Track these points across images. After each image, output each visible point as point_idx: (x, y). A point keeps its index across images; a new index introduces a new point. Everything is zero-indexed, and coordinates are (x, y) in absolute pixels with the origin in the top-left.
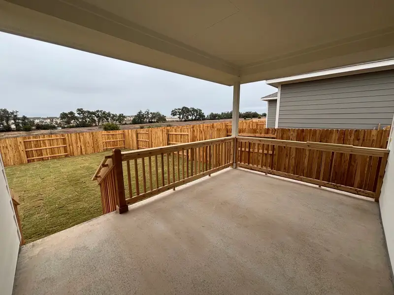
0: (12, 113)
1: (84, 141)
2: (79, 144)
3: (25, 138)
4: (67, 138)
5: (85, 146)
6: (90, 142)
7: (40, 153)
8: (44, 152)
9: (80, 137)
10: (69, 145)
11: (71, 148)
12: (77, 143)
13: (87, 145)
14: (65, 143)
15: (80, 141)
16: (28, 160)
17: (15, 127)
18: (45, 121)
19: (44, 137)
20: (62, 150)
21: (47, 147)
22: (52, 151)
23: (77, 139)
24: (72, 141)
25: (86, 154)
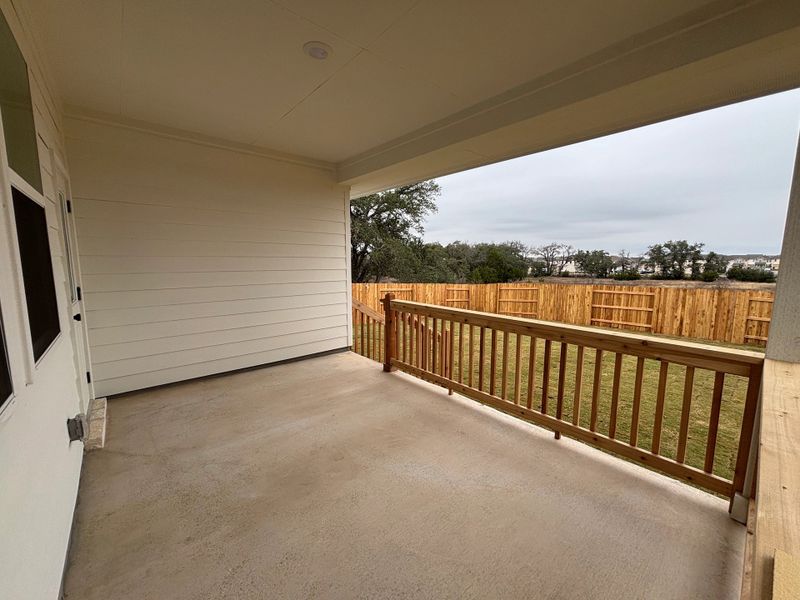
0: (693, 248)
1: (694, 307)
2: (679, 313)
3: (596, 287)
4: (657, 296)
5: (693, 318)
6: (708, 313)
7: (609, 314)
8: (615, 315)
9: (684, 298)
10: (658, 311)
11: (660, 318)
12: (675, 309)
13: (699, 317)
14: (651, 306)
15: (684, 306)
16: (592, 322)
17: (691, 273)
18: (768, 263)
19: (621, 290)
20: (644, 316)
21: (622, 307)
22: (627, 314)
23: (677, 300)
24: (665, 303)
25: (690, 335)
